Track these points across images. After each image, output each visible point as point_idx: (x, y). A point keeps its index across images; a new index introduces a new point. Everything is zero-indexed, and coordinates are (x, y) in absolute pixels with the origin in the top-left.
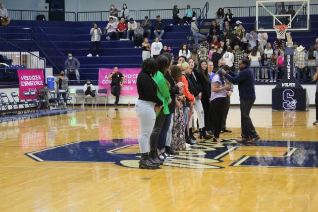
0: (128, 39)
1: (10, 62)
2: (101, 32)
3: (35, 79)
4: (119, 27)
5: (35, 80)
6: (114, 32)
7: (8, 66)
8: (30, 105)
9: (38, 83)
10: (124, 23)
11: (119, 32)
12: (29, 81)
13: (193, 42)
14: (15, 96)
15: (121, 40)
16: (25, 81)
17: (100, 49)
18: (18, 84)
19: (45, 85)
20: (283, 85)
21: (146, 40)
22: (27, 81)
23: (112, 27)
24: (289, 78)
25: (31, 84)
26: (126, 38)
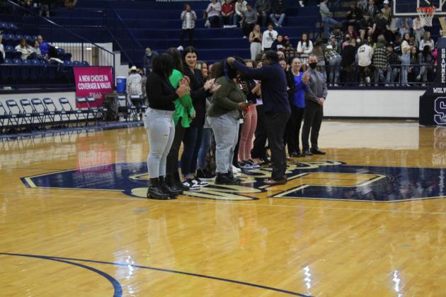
0: (234, 26)
1: (67, 57)
2: (195, 16)
3: (99, 80)
4: (224, 8)
5: (99, 82)
6: (216, 17)
7: (62, 62)
8: (86, 115)
9: (104, 86)
10: (230, 4)
11: (223, 17)
12: (90, 82)
13: (322, 30)
14: (64, 103)
15: (225, 27)
16: (84, 82)
17: (194, 39)
18: (75, 86)
19: (114, 87)
20: (435, 91)
21: (257, 27)
22: (86, 82)
23: (214, 9)
24: (443, 82)
25: (93, 86)
26: (232, 24)
